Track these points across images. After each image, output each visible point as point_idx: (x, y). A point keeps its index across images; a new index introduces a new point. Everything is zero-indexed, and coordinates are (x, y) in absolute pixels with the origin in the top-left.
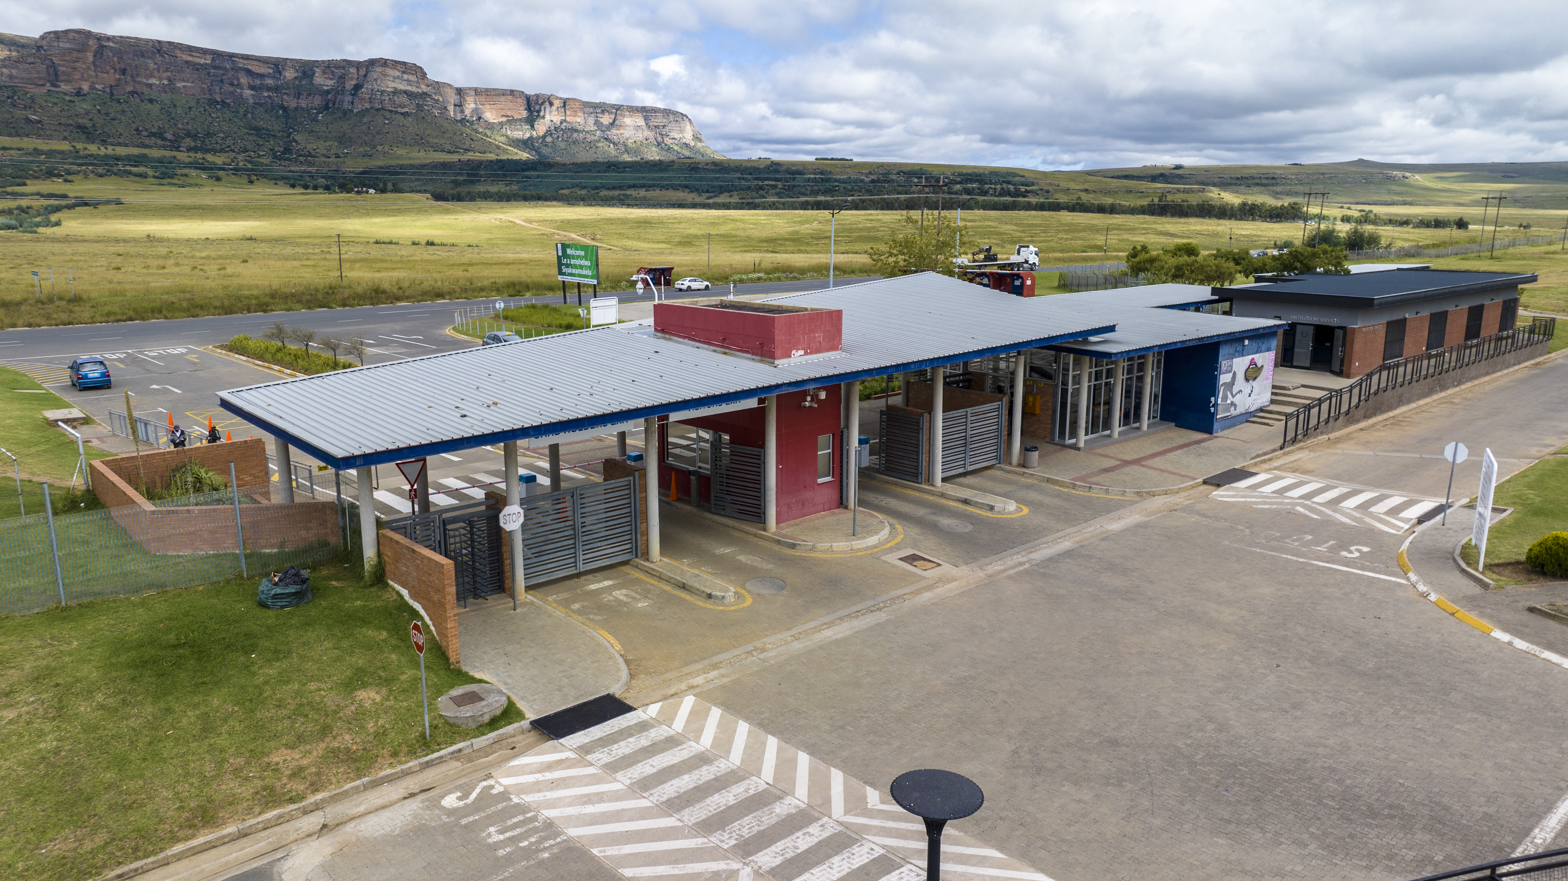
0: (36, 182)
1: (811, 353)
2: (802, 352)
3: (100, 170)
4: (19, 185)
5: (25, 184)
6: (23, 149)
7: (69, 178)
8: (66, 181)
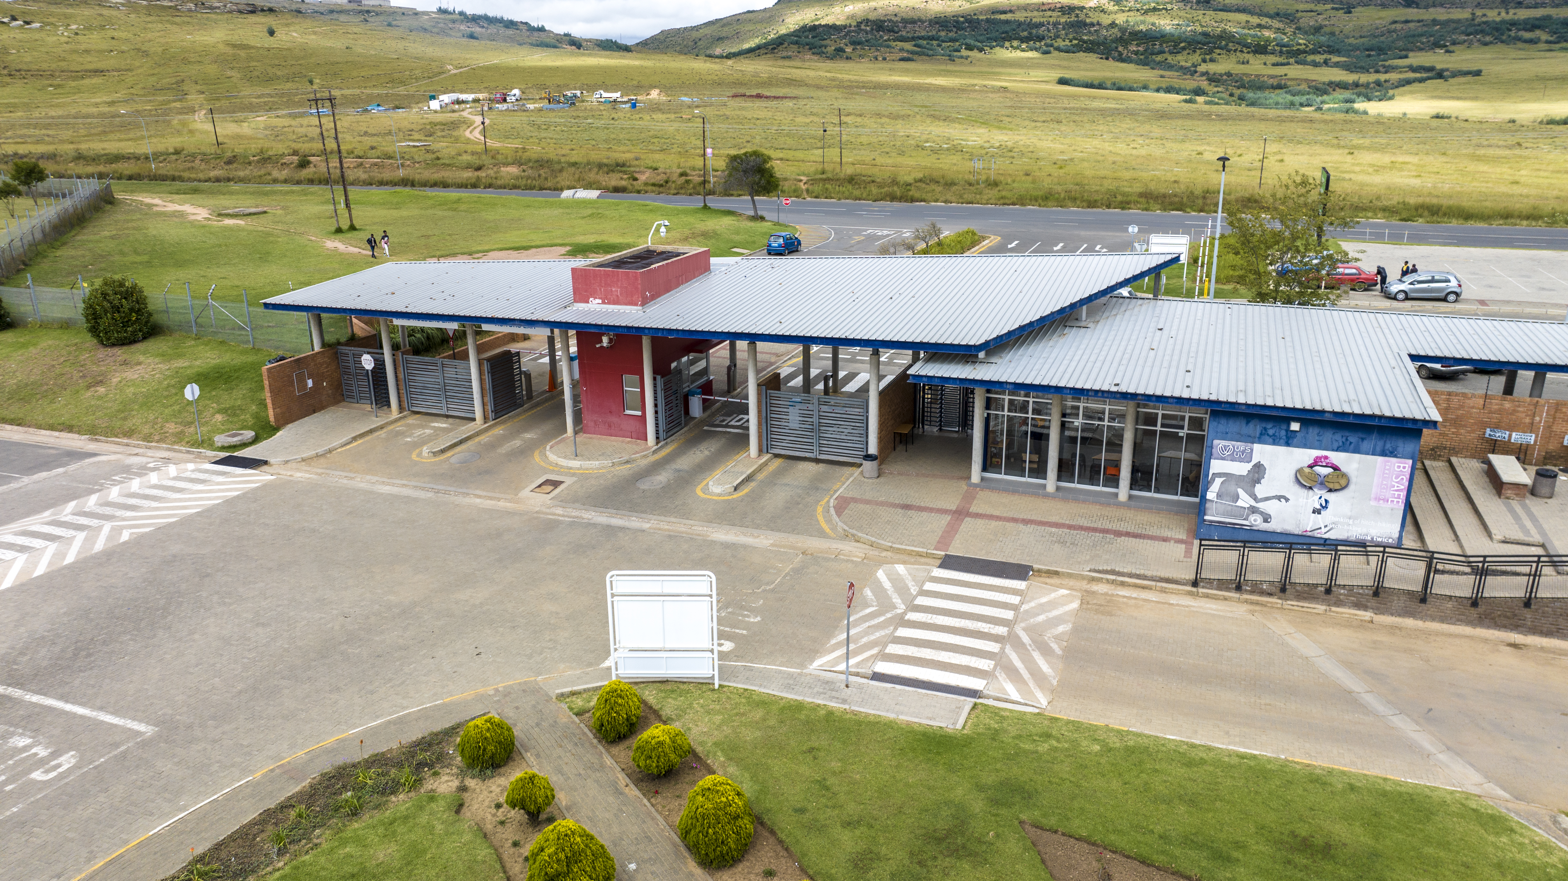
0: (1419, 54)
1: (609, 303)
2: (600, 301)
3: (1488, 39)
4: (1401, 58)
5: (1406, 57)
6: (1422, 21)
7: (1451, 48)
8: (1447, 51)
